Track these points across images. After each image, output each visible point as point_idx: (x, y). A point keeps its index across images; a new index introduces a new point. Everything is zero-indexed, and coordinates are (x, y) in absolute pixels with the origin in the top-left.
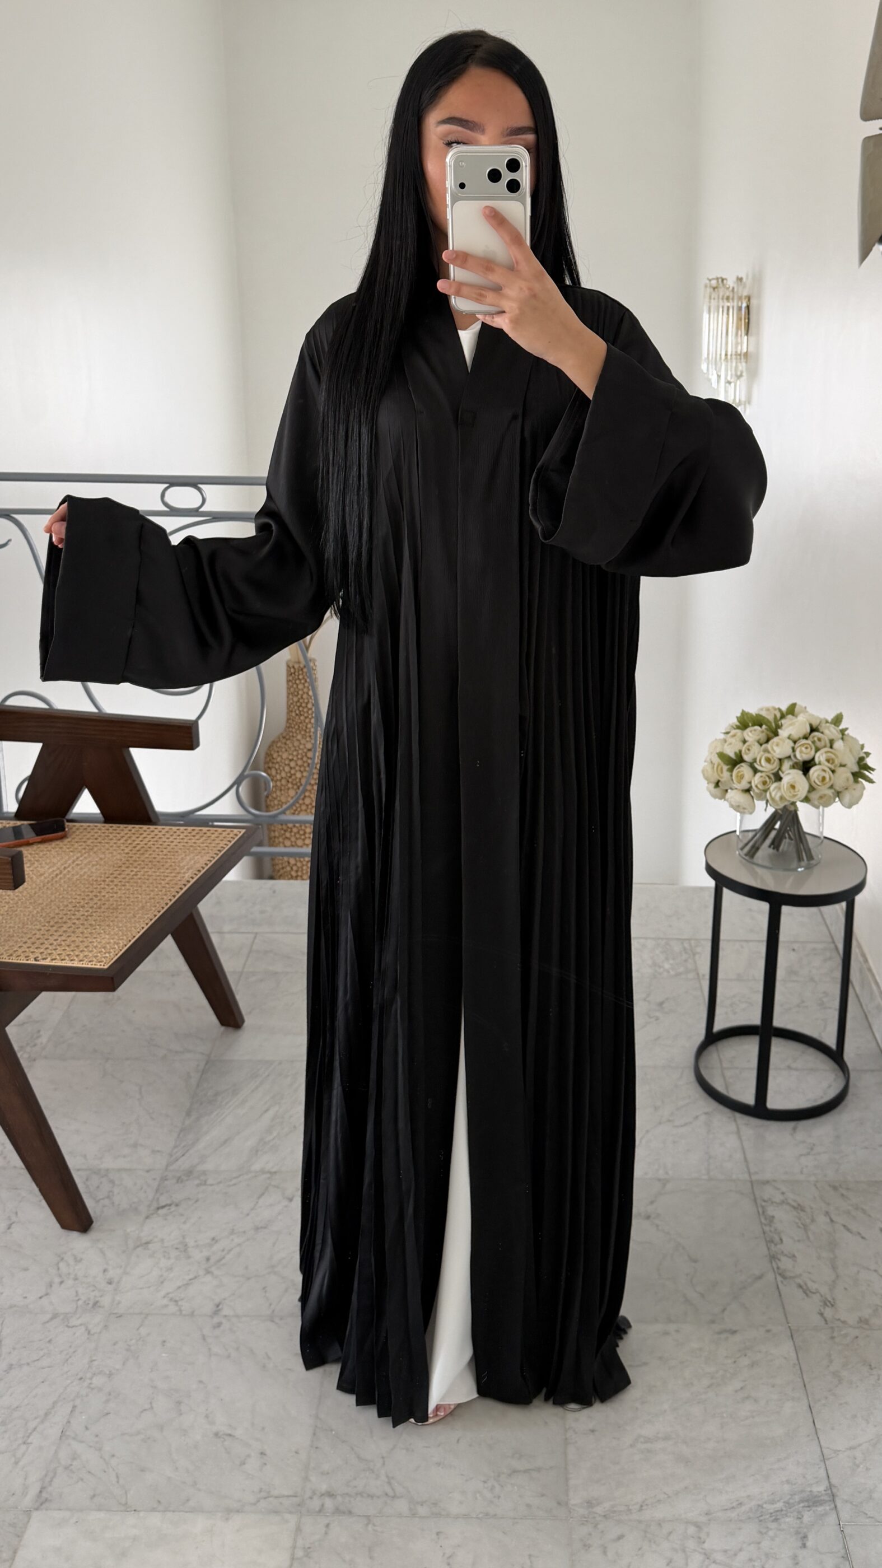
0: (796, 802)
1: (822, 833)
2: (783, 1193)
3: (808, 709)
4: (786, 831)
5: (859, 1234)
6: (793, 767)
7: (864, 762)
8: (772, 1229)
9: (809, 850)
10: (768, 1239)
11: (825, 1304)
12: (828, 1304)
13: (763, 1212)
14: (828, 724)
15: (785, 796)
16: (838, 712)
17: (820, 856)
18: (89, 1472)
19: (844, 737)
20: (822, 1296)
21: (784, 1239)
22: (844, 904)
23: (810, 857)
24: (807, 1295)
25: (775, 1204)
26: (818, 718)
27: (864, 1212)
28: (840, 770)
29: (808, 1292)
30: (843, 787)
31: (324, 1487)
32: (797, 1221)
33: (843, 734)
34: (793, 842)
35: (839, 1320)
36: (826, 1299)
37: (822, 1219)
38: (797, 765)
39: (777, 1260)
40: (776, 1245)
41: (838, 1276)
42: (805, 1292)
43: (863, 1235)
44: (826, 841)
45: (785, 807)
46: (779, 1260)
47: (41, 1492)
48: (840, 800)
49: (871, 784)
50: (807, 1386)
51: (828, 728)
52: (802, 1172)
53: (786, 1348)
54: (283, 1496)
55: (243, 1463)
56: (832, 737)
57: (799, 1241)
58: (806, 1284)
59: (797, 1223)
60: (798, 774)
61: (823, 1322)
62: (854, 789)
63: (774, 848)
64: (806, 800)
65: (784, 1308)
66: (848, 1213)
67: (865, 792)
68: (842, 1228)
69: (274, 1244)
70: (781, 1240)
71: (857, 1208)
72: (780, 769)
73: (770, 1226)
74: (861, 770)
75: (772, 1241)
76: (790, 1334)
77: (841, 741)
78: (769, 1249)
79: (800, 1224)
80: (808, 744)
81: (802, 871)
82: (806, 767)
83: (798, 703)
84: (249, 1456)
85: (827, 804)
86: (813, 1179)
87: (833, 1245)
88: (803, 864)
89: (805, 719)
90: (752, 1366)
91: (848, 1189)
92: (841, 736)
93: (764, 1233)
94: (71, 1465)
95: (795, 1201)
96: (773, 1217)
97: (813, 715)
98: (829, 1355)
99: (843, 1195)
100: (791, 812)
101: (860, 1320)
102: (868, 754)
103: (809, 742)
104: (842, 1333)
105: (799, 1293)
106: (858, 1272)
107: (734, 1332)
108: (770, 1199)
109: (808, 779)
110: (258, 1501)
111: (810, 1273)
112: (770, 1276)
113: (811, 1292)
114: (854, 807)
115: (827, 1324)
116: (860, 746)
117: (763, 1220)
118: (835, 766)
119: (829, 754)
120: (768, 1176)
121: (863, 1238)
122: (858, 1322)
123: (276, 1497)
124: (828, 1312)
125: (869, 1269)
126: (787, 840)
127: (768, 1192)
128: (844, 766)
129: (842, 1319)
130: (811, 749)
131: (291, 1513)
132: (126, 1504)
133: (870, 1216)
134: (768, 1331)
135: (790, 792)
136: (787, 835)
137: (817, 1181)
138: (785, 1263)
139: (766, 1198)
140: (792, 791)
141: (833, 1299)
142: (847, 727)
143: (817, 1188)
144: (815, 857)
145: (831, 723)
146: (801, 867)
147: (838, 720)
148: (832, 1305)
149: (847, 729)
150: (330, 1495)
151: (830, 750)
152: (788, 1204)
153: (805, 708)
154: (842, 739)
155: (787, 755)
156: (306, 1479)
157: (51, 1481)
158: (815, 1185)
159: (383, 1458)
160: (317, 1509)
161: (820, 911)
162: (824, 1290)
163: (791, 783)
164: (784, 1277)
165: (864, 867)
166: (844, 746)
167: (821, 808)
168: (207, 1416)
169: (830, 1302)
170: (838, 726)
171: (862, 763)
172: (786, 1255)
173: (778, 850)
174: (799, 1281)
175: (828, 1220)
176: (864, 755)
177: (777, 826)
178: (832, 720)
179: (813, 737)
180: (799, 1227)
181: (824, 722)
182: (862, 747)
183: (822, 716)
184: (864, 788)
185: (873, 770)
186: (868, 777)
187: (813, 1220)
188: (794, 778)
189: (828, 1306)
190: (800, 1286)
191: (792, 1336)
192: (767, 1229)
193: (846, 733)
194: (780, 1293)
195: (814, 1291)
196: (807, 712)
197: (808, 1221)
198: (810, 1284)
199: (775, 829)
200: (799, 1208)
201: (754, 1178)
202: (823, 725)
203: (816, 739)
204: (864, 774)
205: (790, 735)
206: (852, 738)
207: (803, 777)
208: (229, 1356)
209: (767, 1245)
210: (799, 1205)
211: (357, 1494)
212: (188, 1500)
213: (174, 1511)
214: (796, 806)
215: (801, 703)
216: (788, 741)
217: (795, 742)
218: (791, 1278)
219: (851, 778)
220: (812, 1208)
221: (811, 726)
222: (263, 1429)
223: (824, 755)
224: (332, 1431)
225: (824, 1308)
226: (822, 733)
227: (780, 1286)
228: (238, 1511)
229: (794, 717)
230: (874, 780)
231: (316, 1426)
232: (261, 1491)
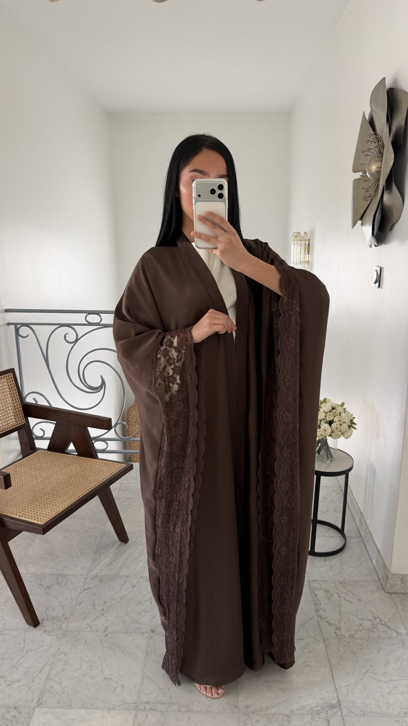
0: (326, 436)
1: (336, 447)
2: (321, 585)
3: (331, 400)
4: (322, 447)
5: (350, 601)
6: (325, 423)
7: (353, 421)
8: (317, 599)
9: (331, 454)
10: (315, 603)
11: (337, 629)
12: (338, 629)
13: (313, 592)
14: (339, 407)
15: (323, 434)
16: (343, 402)
17: (335, 457)
18: (57, 693)
19: (345, 411)
20: (335, 625)
21: (321, 603)
22: (345, 475)
23: (332, 457)
24: (330, 625)
25: (318, 589)
26: (336, 404)
27: (352, 592)
28: (343, 425)
29: (330, 624)
30: (345, 431)
31: (146, 700)
32: (327, 596)
33: (345, 410)
34: (325, 451)
35: (342, 635)
36: (337, 627)
37: (335, 596)
38: (327, 422)
39: (318, 611)
40: (318, 605)
41: (342, 618)
42: (329, 624)
43: (351, 602)
44: (338, 450)
45: (322, 438)
46: (319, 611)
47: (39, 700)
48: (343, 436)
49: (355, 430)
50: (330, 661)
51: (339, 408)
52: (328, 577)
53: (322, 646)
54: (130, 703)
55: (115, 690)
56: (340, 411)
57: (327, 604)
58: (329, 621)
59: (326, 597)
60: (327, 425)
61: (336, 636)
62: (349, 432)
63: (318, 454)
64: (330, 435)
65: (321, 630)
66: (346, 593)
67: (353, 433)
68: (343, 599)
69: (128, 604)
70: (320, 604)
71: (349, 592)
72: (320, 424)
73: (316, 598)
74: (352, 425)
75: (317, 604)
76: (323, 641)
77: (344, 413)
78: (315, 607)
79: (327, 598)
80: (331, 414)
81: (328, 463)
82: (330, 423)
83: (327, 398)
84: (117, 687)
85: (338, 437)
86: (332, 579)
87: (340, 605)
88: (329, 460)
89: (330, 405)
90: (309, 653)
91: (346, 584)
92: (344, 411)
93: (314, 601)
94: (50, 690)
95: (325, 588)
96: (317, 594)
97: (333, 403)
98: (338, 649)
99: (344, 586)
100: (324, 440)
101: (350, 635)
102: (354, 418)
103: (331, 413)
104: (344, 640)
105: (327, 624)
106: (350, 616)
107: (302, 639)
108: (316, 587)
109: (331, 428)
110: (121, 705)
111: (331, 616)
112: (316, 618)
113: (331, 624)
114: (349, 438)
115: (337, 636)
116: (351, 415)
117: (313, 596)
118: (342, 423)
119: (339, 418)
120: (315, 578)
121: (351, 603)
122: (349, 636)
123: (128, 704)
124: (338, 632)
125: (353, 615)
126: (323, 450)
127: (315, 585)
128: (345, 423)
129: (343, 634)
130: (332, 416)
131: (133, 710)
132: (71, 706)
133: (354, 594)
134: (315, 639)
135: (324, 432)
136: (323, 448)
137: (334, 581)
138: (322, 613)
139: (314, 587)
140: (325, 432)
141: (340, 627)
142: (346, 407)
143: (334, 583)
144: (333, 457)
145: (340, 406)
146: (328, 461)
147: (343, 405)
148: (340, 629)
149: (346, 408)
150: (148, 703)
151: (340, 417)
152: (323, 589)
153: (330, 399)
154: (344, 412)
155: (324, 418)
156: (139, 696)
157: (42, 696)
158: (333, 582)
159: (168, 688)
160: (143, 709)
161: (337, 478)
162: (336, 623)
163: (325, 429)
164: (322, 618)
165: (353, 461)
166: (345, 415)
167: (336, 439)
168: (102, 671)
169: (339, 628)
170: (343, 407)
171: (352, 422)
172: (322, 610)
173: (319, 454)
174: (327, 620)
175: (338, 596)
176: (353, 419)
177: (319, 445)
178: (340, 405)
179: (333, 412)
180: (327, 599)
181: (337, 405)
182: (352, 415)
183: (336, 403)
184: (353, 431)
185: (356, 424)
186: (354, 427)
187: (332, 596)
188: (325, 427)
189: (338, 630)
190: (327, 622)
191: (324, 641)
192: (315, 599)
193: (346, 410)
194: (319, 624)
195: (332, 624)
196: (331, 401)
197: (330, 596)
198: (331, 621)
199: (319, 446)
200: (327, 591)
201: (310, 579)
202: (337, 407)
203: (334, 412)
204: (353, 426)
205: (324, 411)
206: (348, 412)
207: (329, 426)
208: (110, 648)
209: (315, 605)
210: (327, 590)
211: (158, 702)
212: (94, 705)
213: (89, 709)
214: (326, 438)
215: (328, 398)
216: (324, 413)
217: (326, 413)
218: (324, 618)
219: (347, 426)
220: (332, 591)
221: (332, 407)
222: (123, 676)
223: (337, 419)
224: (149, 677)
225: (336, 630)
226: (337, 410)
227: (320, 621)
228: (113, 709)
229: (326, 404)
230: (357, 428)
231: (143, 675)
232: (122, 701)
